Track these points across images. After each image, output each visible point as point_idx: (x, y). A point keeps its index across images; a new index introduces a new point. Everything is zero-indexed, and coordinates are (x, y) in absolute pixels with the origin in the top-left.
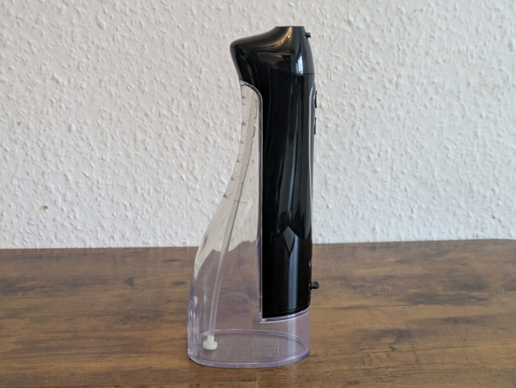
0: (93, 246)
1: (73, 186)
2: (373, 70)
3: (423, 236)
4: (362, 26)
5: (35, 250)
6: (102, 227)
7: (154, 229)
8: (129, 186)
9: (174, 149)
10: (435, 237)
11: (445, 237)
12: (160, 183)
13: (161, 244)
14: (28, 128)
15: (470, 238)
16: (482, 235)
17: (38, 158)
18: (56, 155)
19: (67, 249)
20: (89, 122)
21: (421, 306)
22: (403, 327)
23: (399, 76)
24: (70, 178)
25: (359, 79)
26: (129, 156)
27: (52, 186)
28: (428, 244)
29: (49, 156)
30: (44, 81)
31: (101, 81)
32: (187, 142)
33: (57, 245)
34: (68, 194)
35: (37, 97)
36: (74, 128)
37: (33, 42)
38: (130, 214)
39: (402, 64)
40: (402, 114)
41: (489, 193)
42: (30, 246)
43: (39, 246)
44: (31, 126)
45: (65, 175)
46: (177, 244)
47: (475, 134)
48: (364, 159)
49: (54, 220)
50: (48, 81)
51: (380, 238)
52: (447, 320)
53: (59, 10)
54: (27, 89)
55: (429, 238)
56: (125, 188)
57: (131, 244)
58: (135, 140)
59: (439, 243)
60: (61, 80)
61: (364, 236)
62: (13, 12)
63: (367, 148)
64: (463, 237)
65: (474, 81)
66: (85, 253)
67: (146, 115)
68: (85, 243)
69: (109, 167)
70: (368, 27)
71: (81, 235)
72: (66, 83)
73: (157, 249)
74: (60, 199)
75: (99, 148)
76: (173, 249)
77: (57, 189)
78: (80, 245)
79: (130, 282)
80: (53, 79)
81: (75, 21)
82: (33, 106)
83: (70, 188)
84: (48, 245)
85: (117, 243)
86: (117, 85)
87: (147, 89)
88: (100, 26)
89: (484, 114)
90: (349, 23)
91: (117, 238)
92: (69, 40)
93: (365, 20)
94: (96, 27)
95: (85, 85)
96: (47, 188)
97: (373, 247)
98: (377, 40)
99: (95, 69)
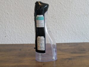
2: (65, 12)
3: (74, 42)
4: (63, 4)
7: (25, 41)
9: (29, 26)
10: (76, 42)
11: (78, 42)
13: (27, 43)
14: (2, 22)
15: (82, 42)
16: (85, 42)
17: (4, 27)
20: (14, 21)
21: (73, 54)
22: (70, 58)
23: (70, 13)
24: (10, 31)
25: (62, 13)
28: (75, 43)
32: (31, 25)
33: (8, 43)
35: (4, 16)
37: (3, 6)
38: (21, 38)
39: (70, 11)
40: (70, 20)
41: (86, 34)
42: (3, 44)
43: (4, 43)
46: (30, 43)
47: (83, 23)
48: (63, 28)
51: (66, 42)
52: (78, 56)
55: (75, 42)
57: (21, 43)
58: (22, 24)
59: (77, 43)
61: (63, 42)
63: (64, 26)
64: (81, 42)
65: (83, 14)
66: (13, 45)
70: (64, 4)
73: (26, 44)
74: (8, 35)
76: (29, 44)
79: (20, 50)
80: (7, 13)
88: (15, 3)
89: (85, 20)
90: (60, 3)
93: (63, 3)
97: (65, 44)
98: (66, 6)
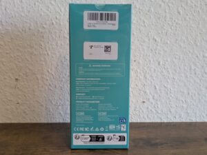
0: (165, 121)
1: (159, 92)
5: (137, 123)
6: (171, 112)
8: (186, 92)
12: (201, 90)
18: (151, 76)
19: (152, 123)
26: (186, 77)
27: (148, 91)
29: (148, 77)
30: (149, 40)
31: (177, 40)
34: (155, 95)
36: (161, 63)
44: (141, 62)
45: (155, 86)
49: (148, 108)
50: (151, 40)
53: (160, 5)
54: (140, 44)
56: (183, 92)
60: (157, 39)
62: (138, 7)
67: (197, 57)
68: (161, 119)
69: (177, 82)
71: (160, 116)
72: (159, 41)
75: (172, 73)
77: (150, 93)
78: (159, 121)
81: (167, 11)
82: (143, 52)
83: (157, 93)
84: (143, 121)
85: (177, 120)
86: (184, 42)
87: (198, 44)
91: (177, 117)
92: (163, 20)
94: (177, 13)
95: (169, 42)
96: (145, 92)
99: (175, 34)
